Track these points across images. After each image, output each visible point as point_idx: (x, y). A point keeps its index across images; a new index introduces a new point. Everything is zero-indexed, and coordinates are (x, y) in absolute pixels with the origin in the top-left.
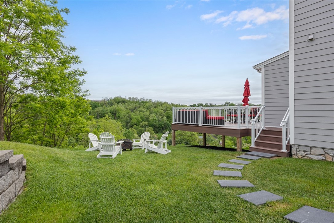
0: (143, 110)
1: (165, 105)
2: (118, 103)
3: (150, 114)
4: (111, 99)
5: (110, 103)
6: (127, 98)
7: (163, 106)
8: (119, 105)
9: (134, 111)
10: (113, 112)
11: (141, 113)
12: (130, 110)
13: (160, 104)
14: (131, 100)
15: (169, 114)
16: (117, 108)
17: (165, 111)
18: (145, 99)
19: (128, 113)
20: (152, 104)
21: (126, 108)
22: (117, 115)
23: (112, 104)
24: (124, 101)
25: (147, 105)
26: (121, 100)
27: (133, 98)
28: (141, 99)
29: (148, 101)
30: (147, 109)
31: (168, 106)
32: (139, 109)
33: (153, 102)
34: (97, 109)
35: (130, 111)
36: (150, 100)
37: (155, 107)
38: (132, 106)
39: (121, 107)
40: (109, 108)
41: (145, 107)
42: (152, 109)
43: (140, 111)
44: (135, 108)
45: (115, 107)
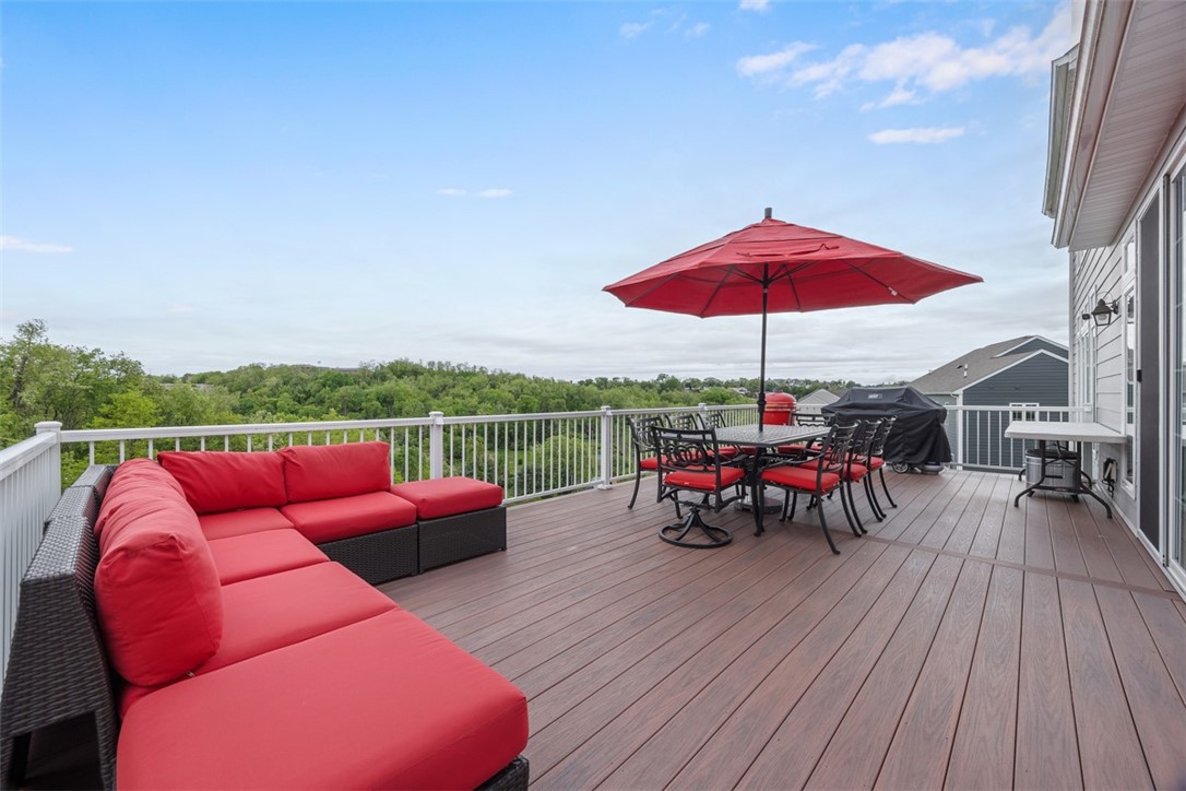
0: (462, 392)
1: (517, 381)
2: (400, 377)
3: (480, 403)
4: (382, 367)
5: (380, 375)
6: (425, 364)
7: (513, 382)
8: (401, 382)
9: (441, 395)
10: (386, 397)
11: (457, 400)
12: (429, 392)
13: (505, 378)
14: (435, 368)
15: (527, 404)
16: (398, 388)
17: (517, 396)
18: (471, 365)
19: (423, 401)
20: (486, 379)
21: (420, 389)
22: (396, 405)
23: (384, 379)
24: (415, 372)
25: (474, 380)
26: (409, 368)
27: (440, 363)
28: (459, 366)
29: (477, 370)
30: (474, 390)
31: (526, 383)
32: (451, 391)
33: (489, 373)
34: (342, 390)
35: (429, 395)
36: (481, 368)
37: (493, 386)
38: (436, 383)
39: (406, 385)
40: (375, 389)
41: (467, 384)
42: (487, 389)
43: (455, 396)
44: (444, 387)
45: (390, 385)
